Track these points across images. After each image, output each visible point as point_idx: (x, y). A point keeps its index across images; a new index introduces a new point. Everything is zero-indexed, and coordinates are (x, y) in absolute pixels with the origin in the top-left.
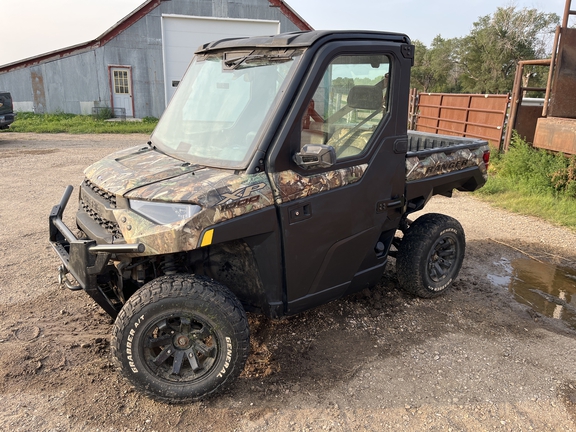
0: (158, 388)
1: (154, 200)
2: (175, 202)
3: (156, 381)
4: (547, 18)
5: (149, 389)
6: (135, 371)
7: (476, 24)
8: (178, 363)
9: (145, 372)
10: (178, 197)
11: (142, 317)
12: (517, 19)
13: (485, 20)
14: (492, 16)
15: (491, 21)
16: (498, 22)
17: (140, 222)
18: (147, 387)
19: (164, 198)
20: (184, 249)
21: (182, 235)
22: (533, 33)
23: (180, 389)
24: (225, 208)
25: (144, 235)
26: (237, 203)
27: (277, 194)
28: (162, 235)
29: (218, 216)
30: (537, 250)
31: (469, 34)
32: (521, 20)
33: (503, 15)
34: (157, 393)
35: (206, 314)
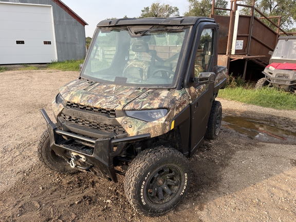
0: (155, 209)
1: (142, 110)
2: (155, 109)
3: (153, 206)
4: (173, 9)
5: (151, 212)
6: (144, 204)
7: (143, 11)
8: (161, 193)
9: (148, 203)
10: (156, 106)
11: (149, 174)
12: (161, 9)
13: (147, 9)
14: (150, 7)
15: (150, 9)
16: (153, 10)
17: (137, 122)
18: (149, 211)
19: (149, 108)
20: (165, 133)
21: (164, 125)
22: (168, 15)
23: (165, 207)
24: (177, 108)
25: (142, 129)
26: (180, 106)
27: (190, 98)
28: (154, 127)
29: (175, 113)
30: (229, 111)
31: (140, 16)
32: (162, 10)
33: (155, 7)
34: (154, 212)
35: (177, 164)
